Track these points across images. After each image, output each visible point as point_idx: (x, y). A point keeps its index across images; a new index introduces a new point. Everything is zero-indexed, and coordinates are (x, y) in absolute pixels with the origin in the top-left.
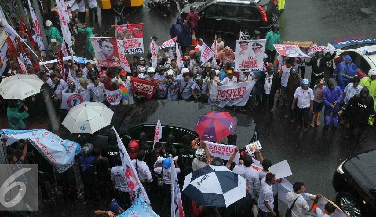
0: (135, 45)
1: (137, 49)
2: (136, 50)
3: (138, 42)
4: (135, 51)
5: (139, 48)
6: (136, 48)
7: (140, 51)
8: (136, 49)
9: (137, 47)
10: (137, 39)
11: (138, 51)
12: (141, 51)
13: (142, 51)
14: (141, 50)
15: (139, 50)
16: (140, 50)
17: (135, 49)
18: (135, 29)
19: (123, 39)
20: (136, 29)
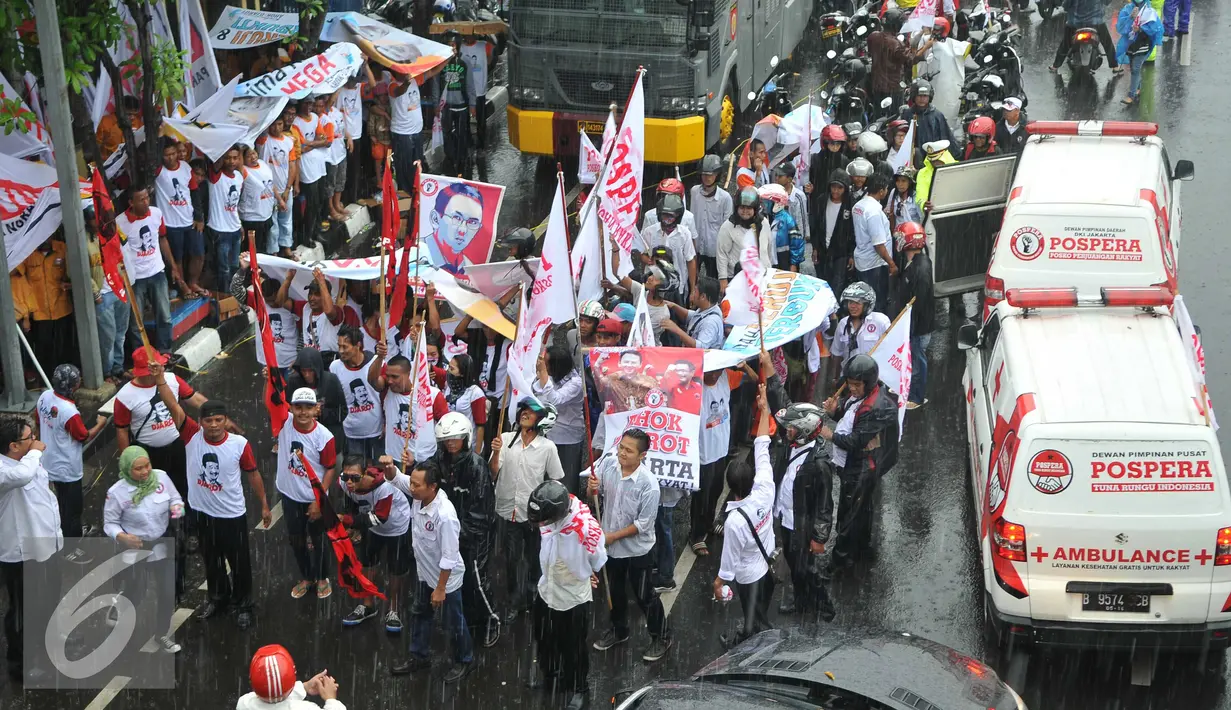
0: (667, 444)
1: (673, 463)
2: (666, 469)
3: (679, 429)
4: (661, 473)
5: (682, 459)
6: (665, 457)
7: (681, 475)
8: (668, 462)
9: (674, 456)
10: (679, 418)
11: (671, 474)
12: (685, 479)
13: (690, 477)
14: (686, 475)
15: (677, 470)
16: (682, 471)
17: (661, 461)
18: (672, 367)
19: (626, 410)
20: (676, 370)
